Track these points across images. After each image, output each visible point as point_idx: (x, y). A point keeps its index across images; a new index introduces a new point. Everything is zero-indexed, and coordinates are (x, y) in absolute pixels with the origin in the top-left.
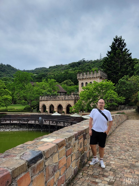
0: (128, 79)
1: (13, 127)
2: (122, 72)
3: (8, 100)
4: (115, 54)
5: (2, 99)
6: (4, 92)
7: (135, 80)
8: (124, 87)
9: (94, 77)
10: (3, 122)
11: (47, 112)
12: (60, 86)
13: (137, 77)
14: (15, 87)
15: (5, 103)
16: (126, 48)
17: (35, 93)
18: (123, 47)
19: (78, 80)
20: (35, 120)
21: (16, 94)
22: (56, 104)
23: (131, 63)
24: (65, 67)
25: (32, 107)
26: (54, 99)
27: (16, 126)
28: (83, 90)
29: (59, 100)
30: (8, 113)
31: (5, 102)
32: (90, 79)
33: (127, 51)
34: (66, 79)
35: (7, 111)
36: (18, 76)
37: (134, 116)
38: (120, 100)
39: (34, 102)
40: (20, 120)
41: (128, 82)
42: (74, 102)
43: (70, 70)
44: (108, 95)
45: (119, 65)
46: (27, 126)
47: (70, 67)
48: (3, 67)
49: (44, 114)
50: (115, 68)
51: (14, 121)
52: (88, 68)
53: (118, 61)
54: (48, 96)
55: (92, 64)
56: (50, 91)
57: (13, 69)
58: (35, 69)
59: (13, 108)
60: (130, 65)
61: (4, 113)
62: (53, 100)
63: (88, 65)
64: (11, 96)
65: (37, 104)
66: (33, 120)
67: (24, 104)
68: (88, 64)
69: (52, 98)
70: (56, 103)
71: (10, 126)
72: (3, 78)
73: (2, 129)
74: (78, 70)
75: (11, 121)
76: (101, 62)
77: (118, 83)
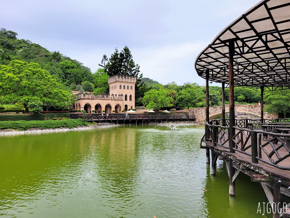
29: (108, 100)
62: (100, 99)
69: (98, 96)
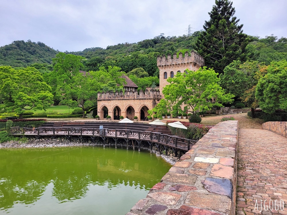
0: (239, 66)
1: (58, 140)
2: (228, 55)
3: (47, 99)
4: (217, 26)
5: (39, 98)
6: (40, 87)
7: (250, 67)
8: (233, 79)
9: (185, 63)
10: (42, 132)
11: (110, 117)
12: (127, 77)
13: (253, 63)
14: (57, 79)
15: (42, 104)
16: (234, 16)
17: (90, 89)
18: (230, 14)
19: (159, 68)
20: (93, 130)
21: (59, 90)
22: (123, 105)
23: (241, 41)
24: (133, 47)
25: (84, 110)
26: (120, 98)
27: (63, 140)
28: (170, 84)
29: (128, 99)
30: (49, 120)
31: (42, 102)
32: (178, 67)
33: (236, 21)
34: (135, 67)
35: (46, 117)
36: (60, 62)
37: (247, 124)
38: (227, 98)
39: (89, 103)
40: (69, 130)
41: (239, 72)
42: (153, 102)
43: (140, 52)
44: (209, 92)
45: (223, 44)
46: (81, 140)
47: (140, 47)
48: (31, 46)
49: (105, 121)
50: (216, 49)
51: (60, 132)
52: (169, 50)
53: (222, 37)
54: (112, 93)
55: (175, 43)
56: (113, 85)
57: (48, 50)
58: (84, 51)
59: (55, 112)
60: (240, 44)
61: (43, 120)
62: (119, 100)
63: (169, 45)
64: (51, 92)
65: (93, 105)
66: (89, 130)
67: (72, 106)
68: (169, 42)
69: (116, 95)
70: (125, 103)
71: (53, 139)
72: (33, 65)
73: (42, 145)
74: (154, 53)
75: (55, 132)
76: (190, 39)
77: (223, 73)
